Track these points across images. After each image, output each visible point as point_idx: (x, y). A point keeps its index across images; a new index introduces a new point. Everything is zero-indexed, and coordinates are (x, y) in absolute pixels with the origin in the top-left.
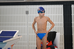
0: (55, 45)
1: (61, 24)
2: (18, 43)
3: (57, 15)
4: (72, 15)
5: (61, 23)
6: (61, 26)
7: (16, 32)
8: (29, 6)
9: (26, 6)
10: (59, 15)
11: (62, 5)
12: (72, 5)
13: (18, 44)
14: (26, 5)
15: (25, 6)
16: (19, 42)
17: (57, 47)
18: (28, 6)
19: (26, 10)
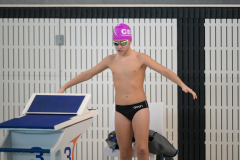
3: (158, 48)
4: (205, 48)
7: (83, 97)
8: (68, 20)
9: (57, 20)
10: (164, 48)
11: (175, 21)
12: (207, 20)
14: (55, 17)
18: (62, 20)
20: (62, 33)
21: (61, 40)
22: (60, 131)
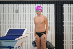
1: (52, 23)
5: (52, 21)
6: (52, 25)
7: (24, 30)
11: (54, 5)
12: (64, 5)
18: (18, 5)
20: (18, 9)
21: (17, 11)
22: (17, 41)
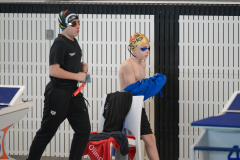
0: (130, 132)
2: (21, 123)
7: (18, 89)
11: (152, 17)
12: (181, 17)
13: (21, 126)
14: (46, 12)
15: (43, 15)
16: (25, 119)
17: (134, 138)
19: (48, 28)
